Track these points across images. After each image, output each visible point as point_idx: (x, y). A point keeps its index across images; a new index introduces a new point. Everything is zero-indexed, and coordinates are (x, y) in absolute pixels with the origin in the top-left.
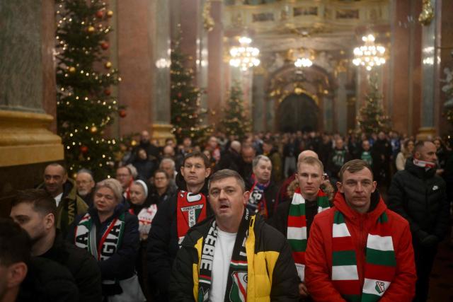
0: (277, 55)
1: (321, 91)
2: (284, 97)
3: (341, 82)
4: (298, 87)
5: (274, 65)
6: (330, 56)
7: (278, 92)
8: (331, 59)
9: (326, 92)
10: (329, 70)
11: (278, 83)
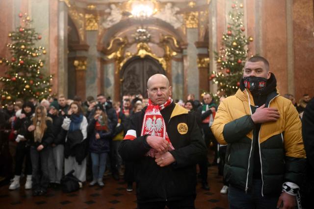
0: (113, 6)
1: (168, 53)
2: (125, 60)
3: (191, 40)
4: (142, 48)
5: (109, 19)
6: (177, 9)
7: (118, 54)
8: (178, 13)
9: (174, 54)
10: (176, 26)
11: (119, 44)
